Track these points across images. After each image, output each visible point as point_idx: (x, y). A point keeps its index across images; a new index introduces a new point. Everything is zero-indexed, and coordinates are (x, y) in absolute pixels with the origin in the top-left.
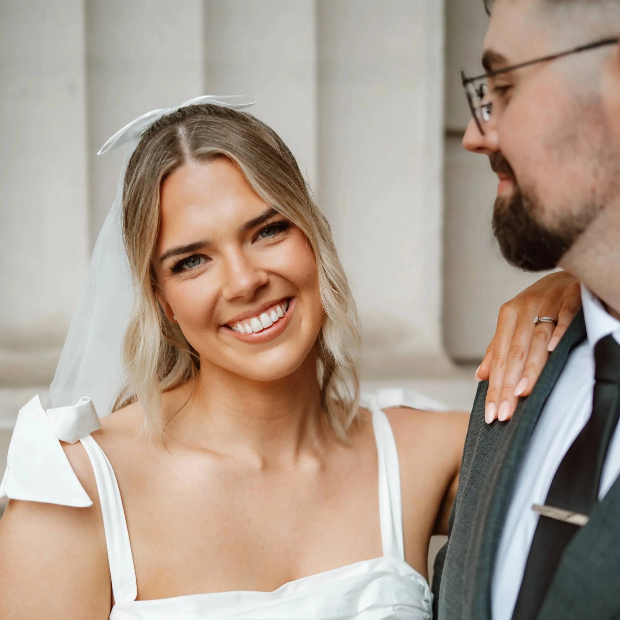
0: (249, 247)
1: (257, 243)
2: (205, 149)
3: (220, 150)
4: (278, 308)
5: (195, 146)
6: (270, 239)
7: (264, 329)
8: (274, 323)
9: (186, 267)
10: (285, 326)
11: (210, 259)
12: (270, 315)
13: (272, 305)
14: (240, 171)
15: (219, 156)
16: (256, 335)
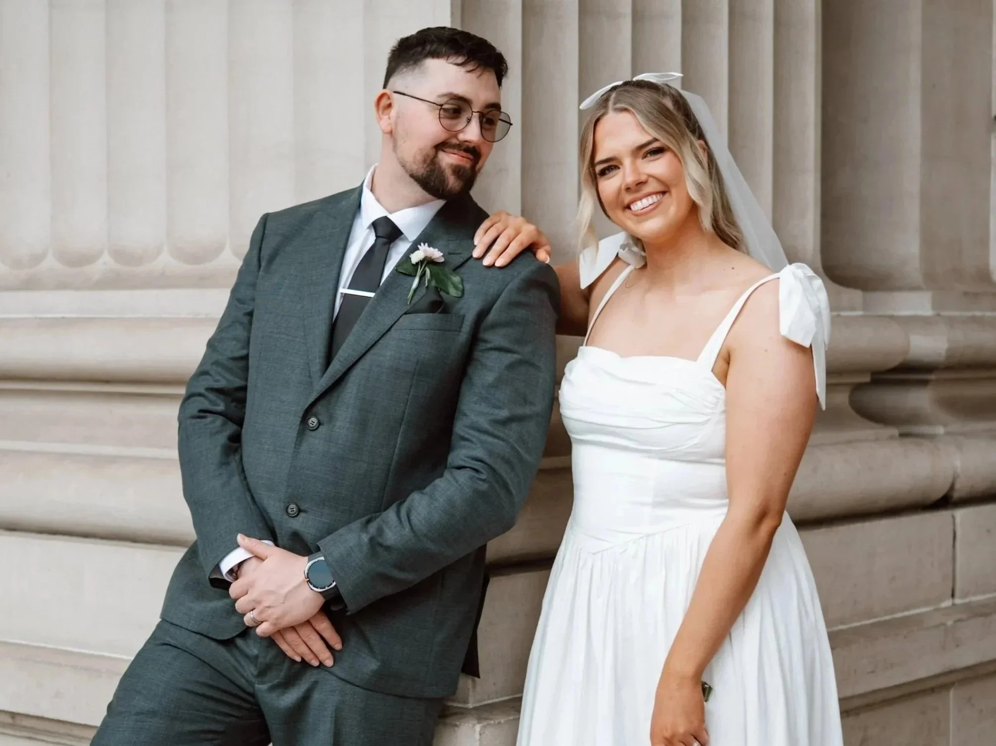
0: (640, 161)
1: (645, 159)
2: (619, 106)
3: (627, 107)
4: (654, 196)
5: (615, 103)
6: (652, 158)
7: (644, 208)
8: (650, 205)
9: (607, 172)
10: (657, 207)
11: (619, 168)
12: (648, 200)
13: (650, 194)
14: (637, 119)
15: (626, 110)
16: (639, 211)
